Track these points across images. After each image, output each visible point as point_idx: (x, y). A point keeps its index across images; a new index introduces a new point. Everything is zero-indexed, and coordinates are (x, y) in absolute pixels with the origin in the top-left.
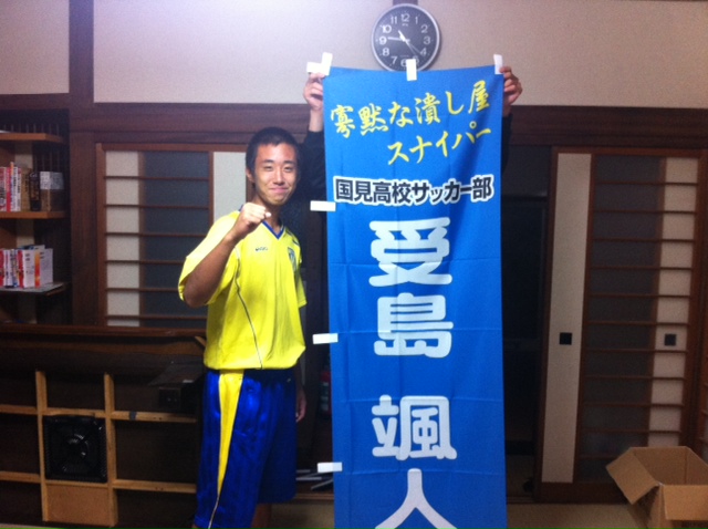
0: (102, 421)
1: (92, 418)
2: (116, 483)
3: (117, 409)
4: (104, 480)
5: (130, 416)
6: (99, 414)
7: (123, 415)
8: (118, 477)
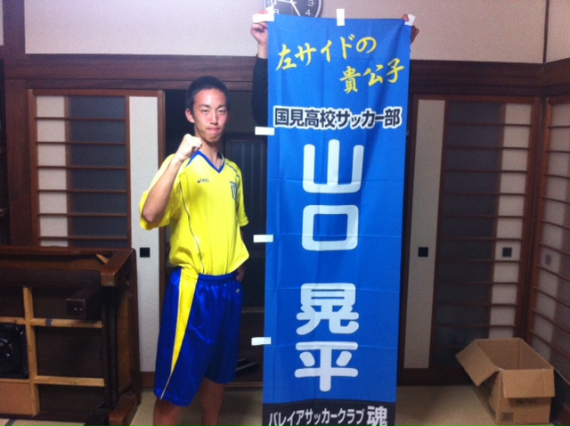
0: (23, 327)
1: (14, 325)
2: (37, 378)
3: (36, 316)
4: (26, 377)
5: (46, 323)
6: (20, 321)
7: (41, 322)
8: (39, 374)
